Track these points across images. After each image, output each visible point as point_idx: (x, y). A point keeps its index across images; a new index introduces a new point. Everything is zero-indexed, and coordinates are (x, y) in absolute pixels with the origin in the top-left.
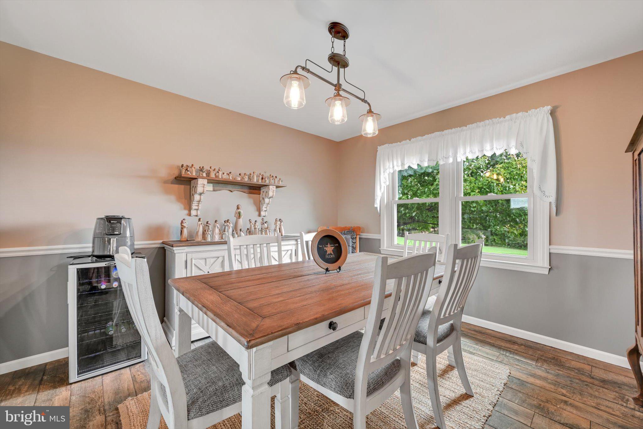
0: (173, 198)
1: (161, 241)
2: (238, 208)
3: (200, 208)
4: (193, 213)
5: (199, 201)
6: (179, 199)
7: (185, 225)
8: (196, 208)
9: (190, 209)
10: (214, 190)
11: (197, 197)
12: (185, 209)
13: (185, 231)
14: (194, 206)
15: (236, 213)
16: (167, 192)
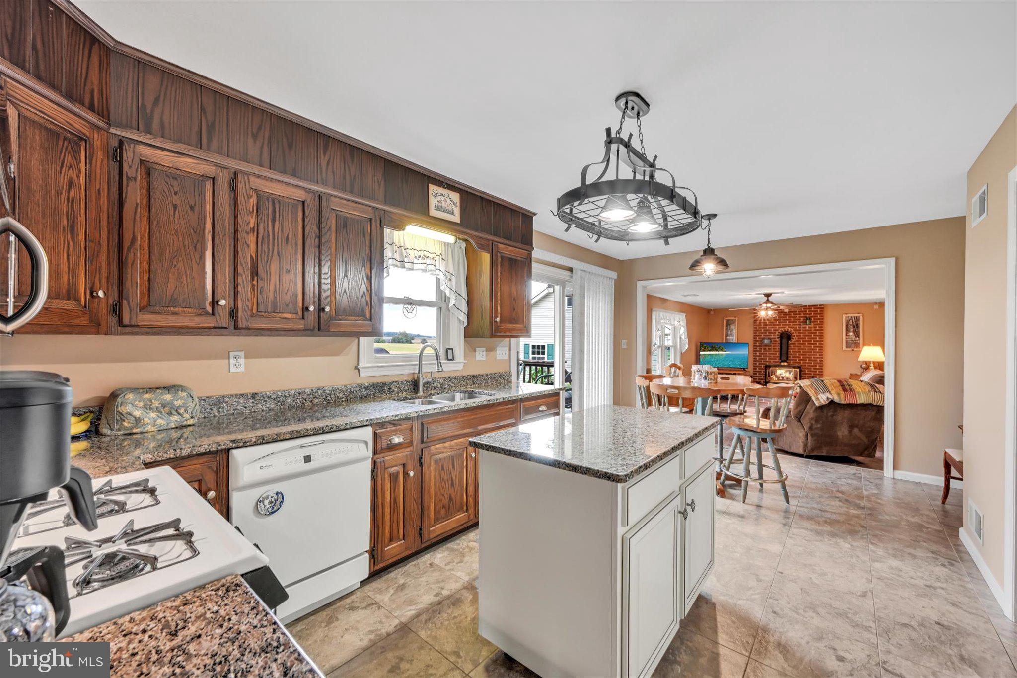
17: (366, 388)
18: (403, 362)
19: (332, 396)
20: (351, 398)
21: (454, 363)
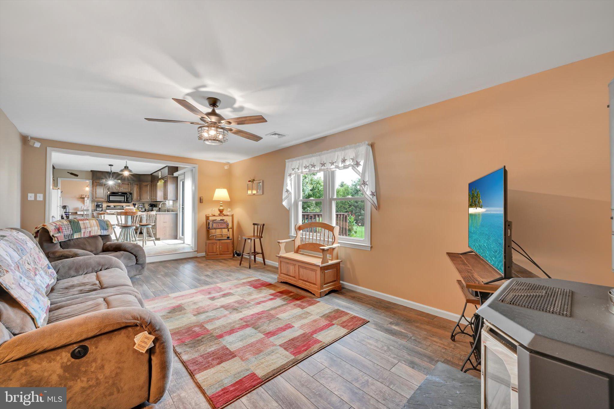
0: (80, 202)
4: (85, 205)
9: (84, 204)
11: (85, 201)
14: (85, 203)
16: (78, 200)
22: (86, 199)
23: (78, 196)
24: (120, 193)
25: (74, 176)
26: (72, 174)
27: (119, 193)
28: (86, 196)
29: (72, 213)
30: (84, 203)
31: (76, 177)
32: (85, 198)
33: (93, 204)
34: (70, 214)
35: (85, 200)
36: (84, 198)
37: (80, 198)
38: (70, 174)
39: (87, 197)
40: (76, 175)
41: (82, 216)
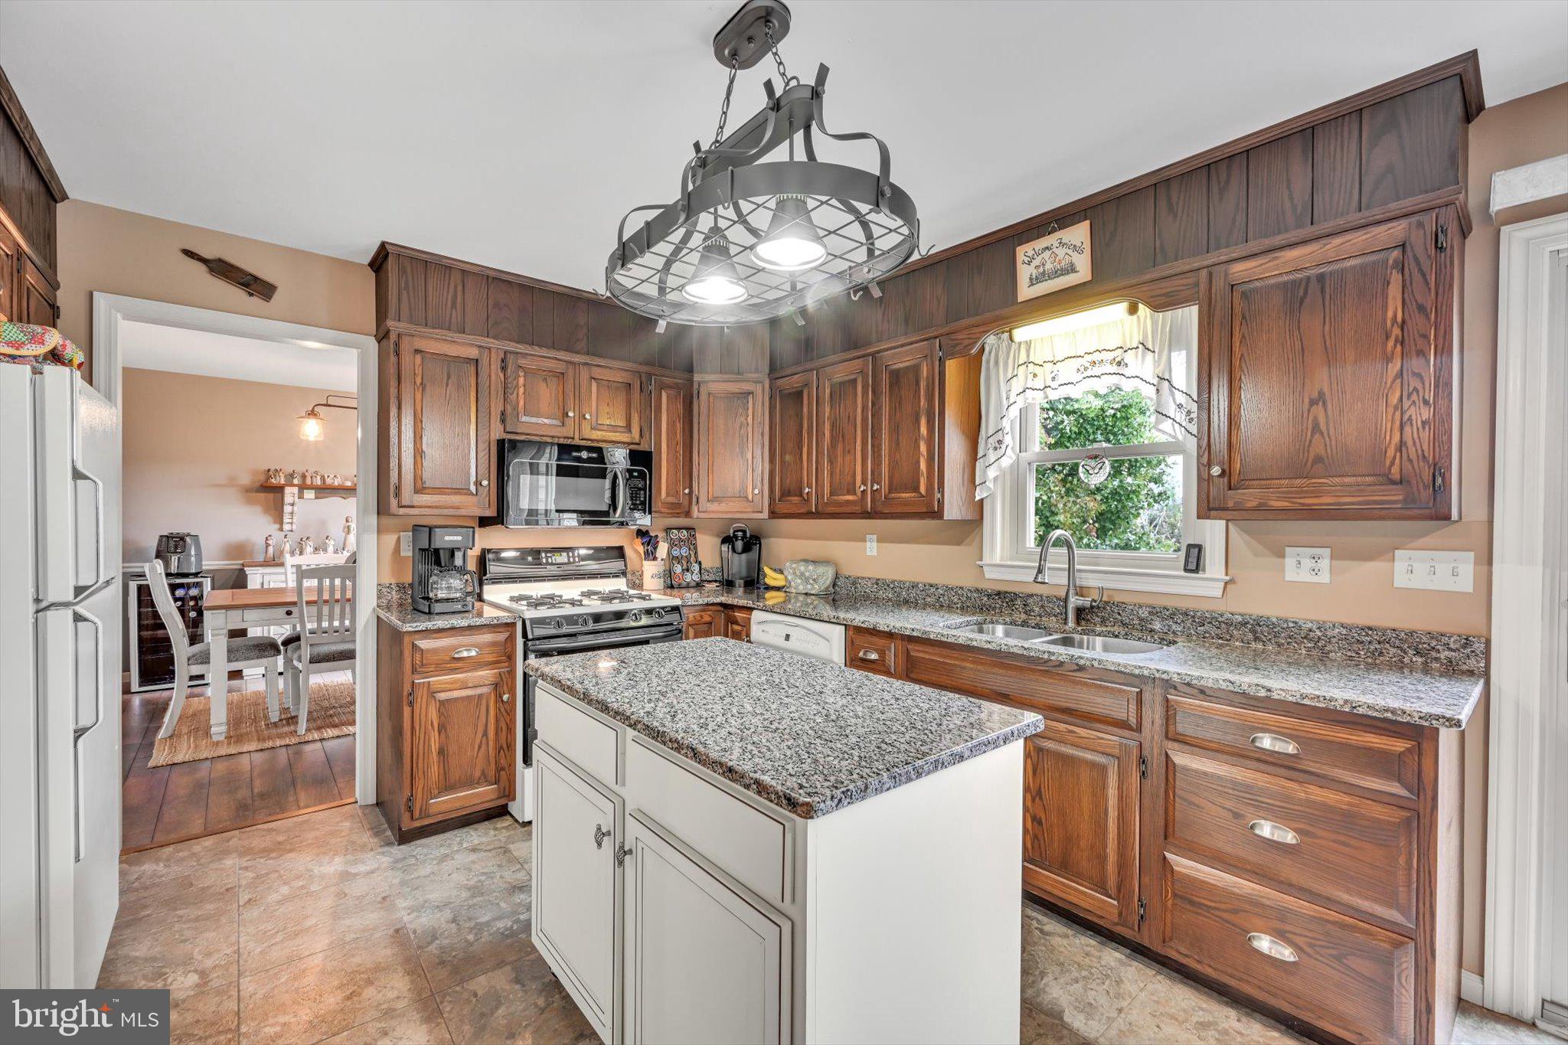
0: (258, 509)
1: (241, 562)
2: (347, 521)
3: (294, 521)
4: (286, 527)
5: (292, 513)
6: (267, 510)
7: (269, 542)
8: (290, 521)
9: (281, 523)
10: (316, 498)
11: (287, 509)
12: (275, 522)
13: (271, 550)
14: (286, 519)
15: (344, 528)
16: (250, 502)
17: (989, 596)
18: (1112, 566)
19: (946, 598)
20: (968, 607)
21: (1199, 579)
22: (290, 493)
23: (246, 480)
24: (584, 455)
25: (235, 294)
26: (222, 269)
27: (579, 448)
28: (292, 476)
29: (214, 574)
30: (279, 519)
31: (256, 302)
32: (288, 490)
33: (390, 539)
34: (207, 584)
35: (288, 499)
36: (280, 489)
37: (257, 491)
38: (202, 268)
39: (296, 481)
40: (257, 287)
41: (289, 613)
